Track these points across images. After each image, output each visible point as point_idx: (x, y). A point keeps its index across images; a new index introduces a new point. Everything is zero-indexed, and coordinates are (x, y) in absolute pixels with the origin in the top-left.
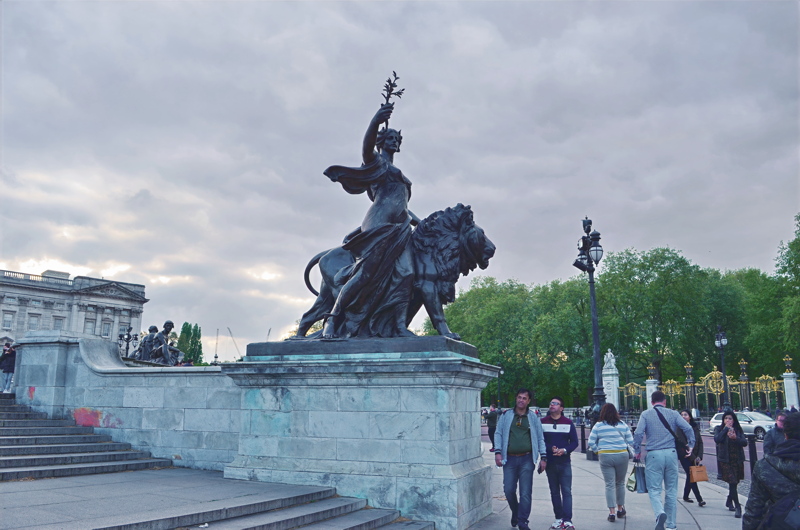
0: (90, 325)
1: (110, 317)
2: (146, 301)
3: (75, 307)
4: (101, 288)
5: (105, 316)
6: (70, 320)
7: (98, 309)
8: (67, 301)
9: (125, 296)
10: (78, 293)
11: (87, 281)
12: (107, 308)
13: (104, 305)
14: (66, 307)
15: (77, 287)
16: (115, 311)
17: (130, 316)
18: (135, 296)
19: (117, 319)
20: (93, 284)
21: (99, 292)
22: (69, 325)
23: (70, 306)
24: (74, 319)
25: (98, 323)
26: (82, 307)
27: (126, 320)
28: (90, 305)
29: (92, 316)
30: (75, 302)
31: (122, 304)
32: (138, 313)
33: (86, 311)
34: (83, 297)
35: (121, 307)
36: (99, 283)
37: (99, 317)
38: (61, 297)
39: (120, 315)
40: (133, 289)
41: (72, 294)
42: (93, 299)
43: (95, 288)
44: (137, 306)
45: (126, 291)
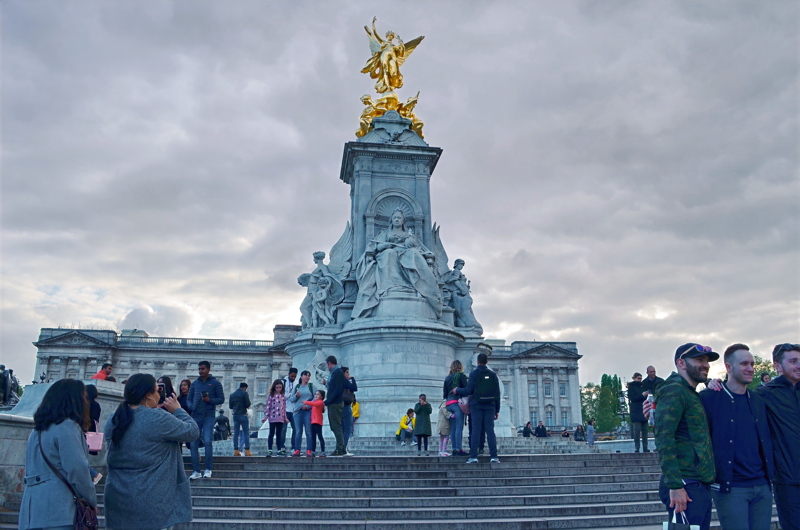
0: (532, 386)
1: (549, 376)
2: (580, 357)
3: (517, 371)
4: (537, 350)
5: (545, 376)
6: (514, 383)
7: (537, 370)
8: (509, 366)
9: (559, 355)
10: (517, 357)
11: (523, 345)
12: (545, 368)
13: (542, 366)
14: (509, 372)
15: (516, 352)
16: (552, 370)
17: (568, 374)
18: (568, 353)
19: (555, 378)
20: (530, 347)
21: (536, 354)
22: (515, 388)
23: (512, 370)
24: (518, 382)
25: (540, 384)
26: (524, 370)
27: (564, 378)
28: (530, 368)
29: (533, 377)
30: (517, 366)
31: (558, 363)
32: (574, 370)
33: (528, 374)
34: (523, 361)
35: (558, 366)
36: (535, 346)
37: (540, 378)
38: (503, 363)
39: (558, 374)
40: (565, 347)
41: (512, 359)
42: (531, 361)
43: (532, 351)
44: (572, 363)
45: (559, 350)
